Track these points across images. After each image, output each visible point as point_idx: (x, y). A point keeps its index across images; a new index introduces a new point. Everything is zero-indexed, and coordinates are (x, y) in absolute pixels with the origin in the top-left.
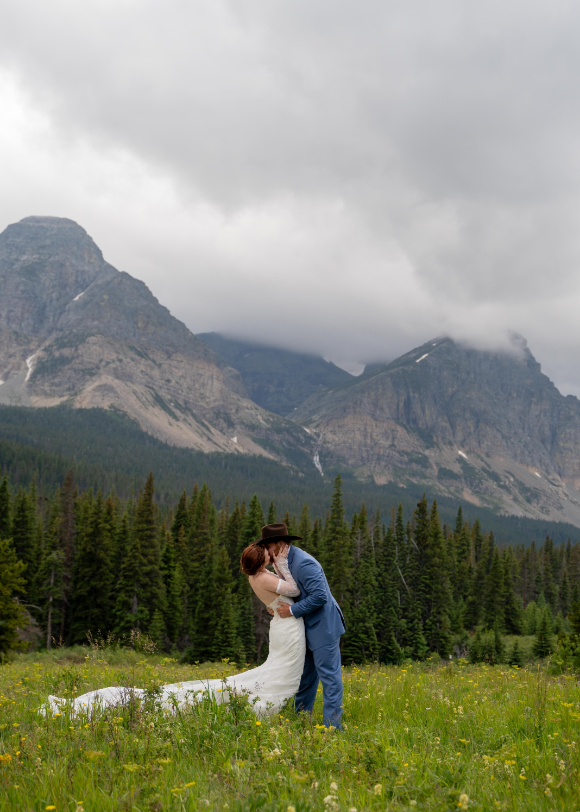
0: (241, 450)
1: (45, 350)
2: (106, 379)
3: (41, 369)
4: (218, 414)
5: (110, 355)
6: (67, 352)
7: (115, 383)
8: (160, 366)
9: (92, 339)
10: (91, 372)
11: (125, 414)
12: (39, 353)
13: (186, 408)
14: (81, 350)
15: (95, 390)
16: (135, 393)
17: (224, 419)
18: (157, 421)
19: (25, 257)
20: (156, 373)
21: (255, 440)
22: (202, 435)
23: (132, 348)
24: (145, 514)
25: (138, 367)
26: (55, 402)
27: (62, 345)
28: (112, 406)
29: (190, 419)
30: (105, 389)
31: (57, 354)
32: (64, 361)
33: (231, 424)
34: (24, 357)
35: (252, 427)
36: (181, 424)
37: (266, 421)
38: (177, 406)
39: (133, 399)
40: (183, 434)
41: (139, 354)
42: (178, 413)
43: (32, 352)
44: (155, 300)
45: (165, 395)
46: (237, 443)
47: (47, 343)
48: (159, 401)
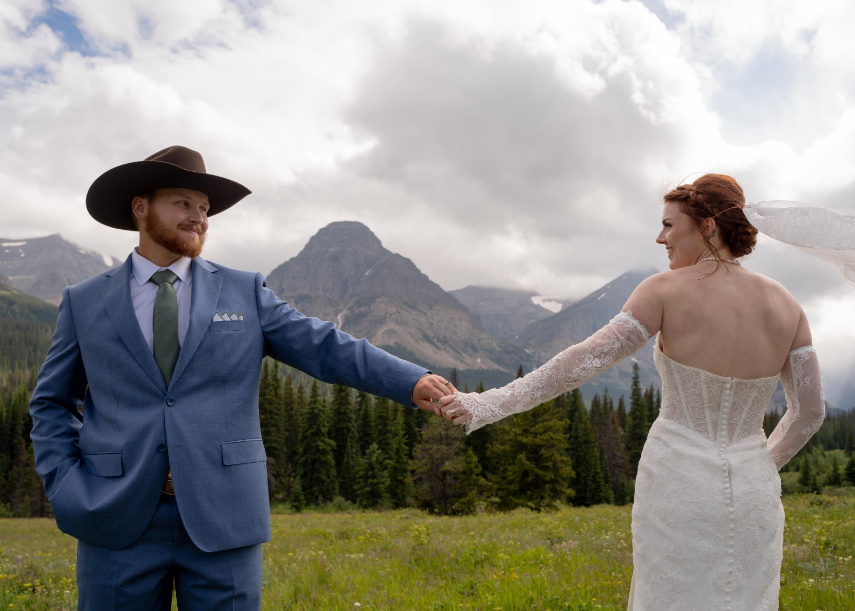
0: (484, 367)
1: (349, 309)
2: (391, 325)
3: (347, 322)
4: (466, 344)
5: (392, 309)
6: (363, 309)
7: (397, 328)
8: (425, 314)
9: (379, 300)
10: (380, 322)
11: (405, 348)
12: (345, 311)
13: (445, 341)
14: (373, 307)
15: (384, 333)
16: (410, 333)
17: (471, 347)
18: (426, 352)
19: (331, 249)
20: (423, 319)
21: (492, 360)
22: (457, 359)
23: (406, 304)
25: (410, 316)
27: (360, 305)
28: (396, 343)
29: (448, 348)
30: (390, 332)
31: (357, 311)
32: (362, 315)
33: (475, 350)
34: (336, 315)
35: (490, 352)
36: (443, 353)
37: (500, 346)
38: (439, 340)
39: (409, 338)
40: (445, 359)
41: (411, 307)
42: (440, 345)
43: (340, 311)
44: (418, 271)
45: (431, 334)
46: (480, 363)
47: (350, 305)
48: (426, 338)
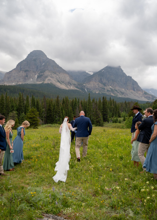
0: (73, 89)
1: (39, 74)
2: (49, 78)
3: (38, 77)
4: (69, 83)
5: (50, 74)
6: (42, 74)
7: (51, 78)
8: (58, 75)
9: (46, 71)
10: (47, 77)
11: (53, 84)
12: (38, 74)
13: (63, 82)
14: (45, 73)
15: (47, 80)
16: (54, 80)
17: (69, 84)
18: (58, 85)
19: (34, 58)
20: (57, 76)
21: (75, 87)
22: (66, 87)
23: (53, 72)
24: (58, 102)
25: (54, 75)
26: (41, 83)
27: (41, 73)
28: (50, 83)
29: (64, 84)
30: (49, 80)
31: (41, 74)
32: (42, 75)
33: (71, 84)
34: (35, 75)
35: (75, 85)
36: (62, 85)
37: (77, 83)
38: (62, 82)
39: (54, 81)
40: (63, 87)
41: (54, 73)
42: (62, 83)
43: (36, 74)
44: (56, 64)
45: (60, 80)
46: (72, 88)
47: (39, 72)
48: (58, 81)
